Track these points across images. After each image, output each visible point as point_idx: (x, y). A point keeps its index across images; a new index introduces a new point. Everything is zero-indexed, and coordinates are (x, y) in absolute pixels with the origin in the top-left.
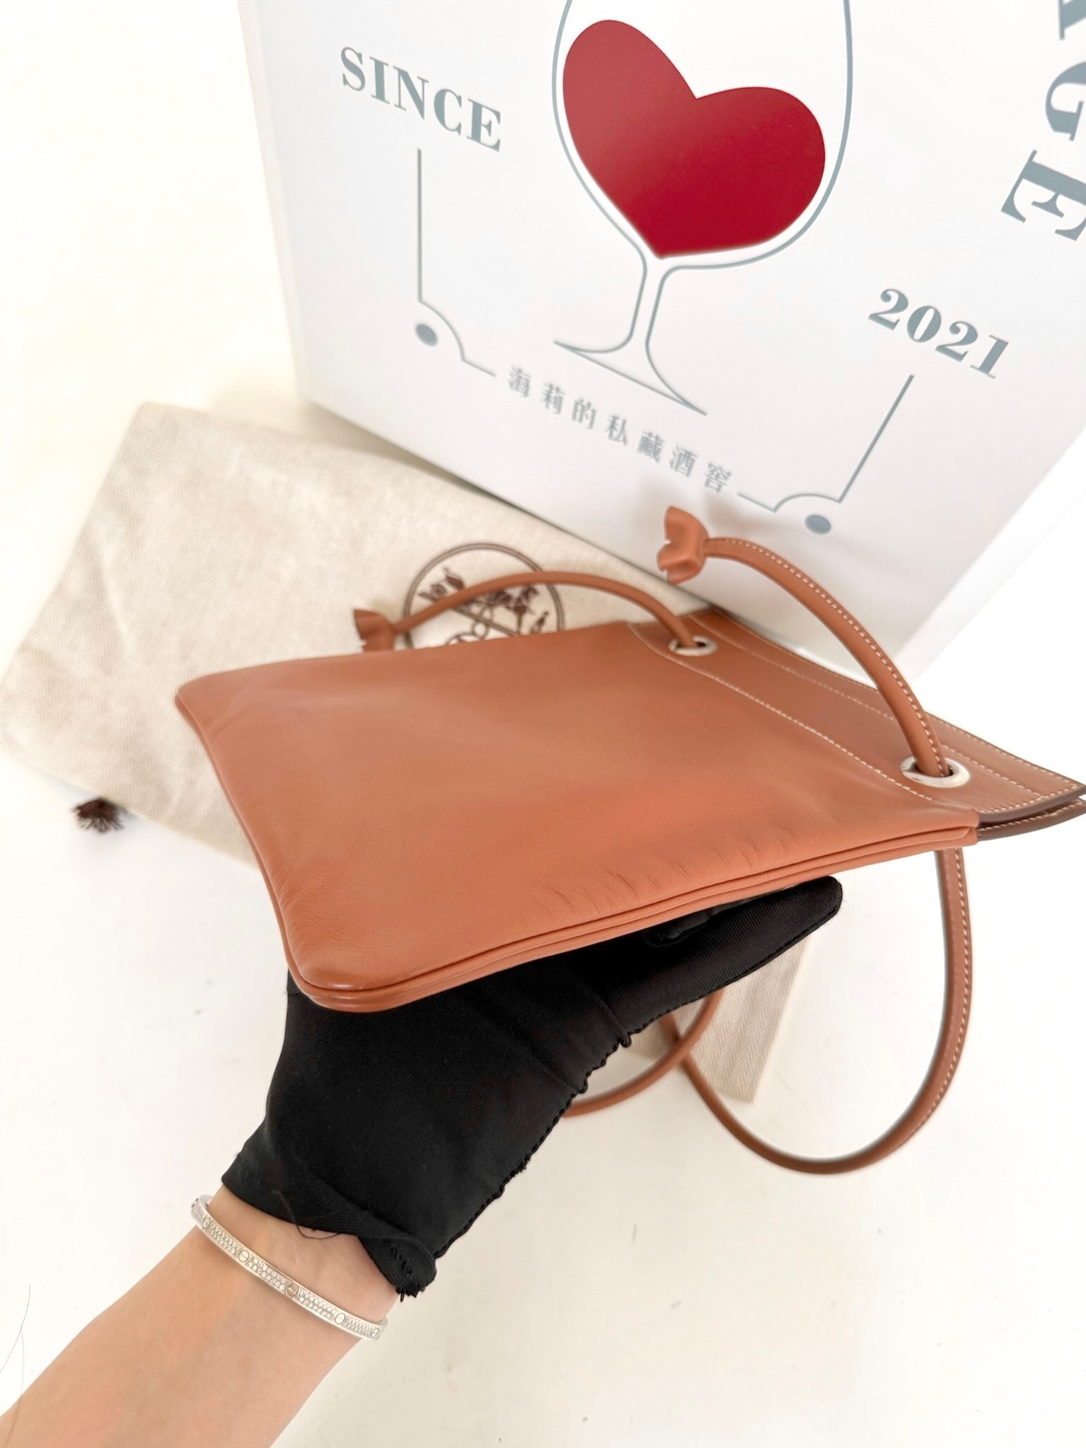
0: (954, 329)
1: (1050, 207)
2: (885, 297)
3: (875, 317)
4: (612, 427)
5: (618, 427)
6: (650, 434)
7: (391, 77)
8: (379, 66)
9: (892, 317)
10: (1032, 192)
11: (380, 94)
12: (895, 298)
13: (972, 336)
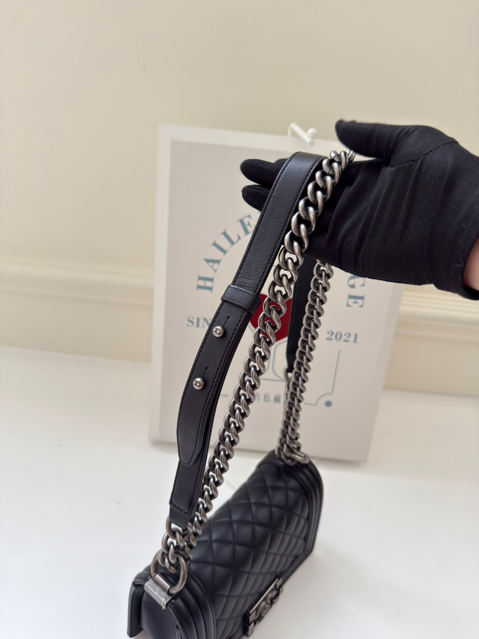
0: (345, 335)
1: (356, 302)
2: (328, 333)
3: (328, 339)
4: (265, 397)
5: (267, 396)
6: (276, 395)
7: (201, 321)
8: (198, 320)
9: (331, 338)
10: (351, 301)
11: (198, 325)
12: (330, 333)
13: (349, 335)
